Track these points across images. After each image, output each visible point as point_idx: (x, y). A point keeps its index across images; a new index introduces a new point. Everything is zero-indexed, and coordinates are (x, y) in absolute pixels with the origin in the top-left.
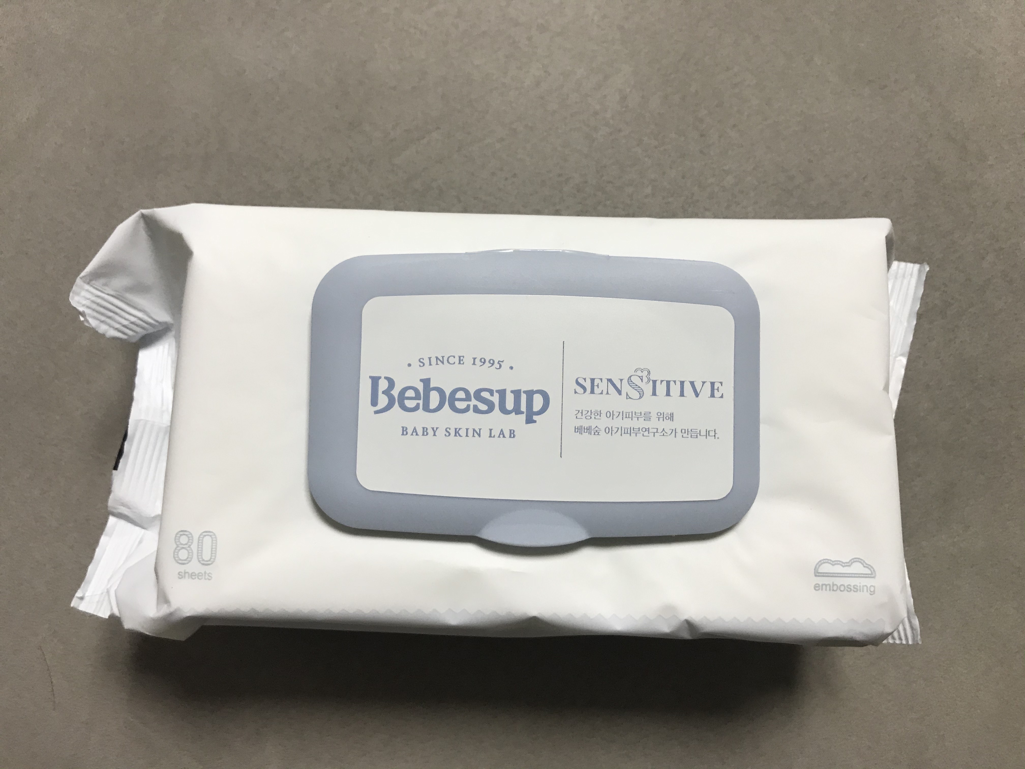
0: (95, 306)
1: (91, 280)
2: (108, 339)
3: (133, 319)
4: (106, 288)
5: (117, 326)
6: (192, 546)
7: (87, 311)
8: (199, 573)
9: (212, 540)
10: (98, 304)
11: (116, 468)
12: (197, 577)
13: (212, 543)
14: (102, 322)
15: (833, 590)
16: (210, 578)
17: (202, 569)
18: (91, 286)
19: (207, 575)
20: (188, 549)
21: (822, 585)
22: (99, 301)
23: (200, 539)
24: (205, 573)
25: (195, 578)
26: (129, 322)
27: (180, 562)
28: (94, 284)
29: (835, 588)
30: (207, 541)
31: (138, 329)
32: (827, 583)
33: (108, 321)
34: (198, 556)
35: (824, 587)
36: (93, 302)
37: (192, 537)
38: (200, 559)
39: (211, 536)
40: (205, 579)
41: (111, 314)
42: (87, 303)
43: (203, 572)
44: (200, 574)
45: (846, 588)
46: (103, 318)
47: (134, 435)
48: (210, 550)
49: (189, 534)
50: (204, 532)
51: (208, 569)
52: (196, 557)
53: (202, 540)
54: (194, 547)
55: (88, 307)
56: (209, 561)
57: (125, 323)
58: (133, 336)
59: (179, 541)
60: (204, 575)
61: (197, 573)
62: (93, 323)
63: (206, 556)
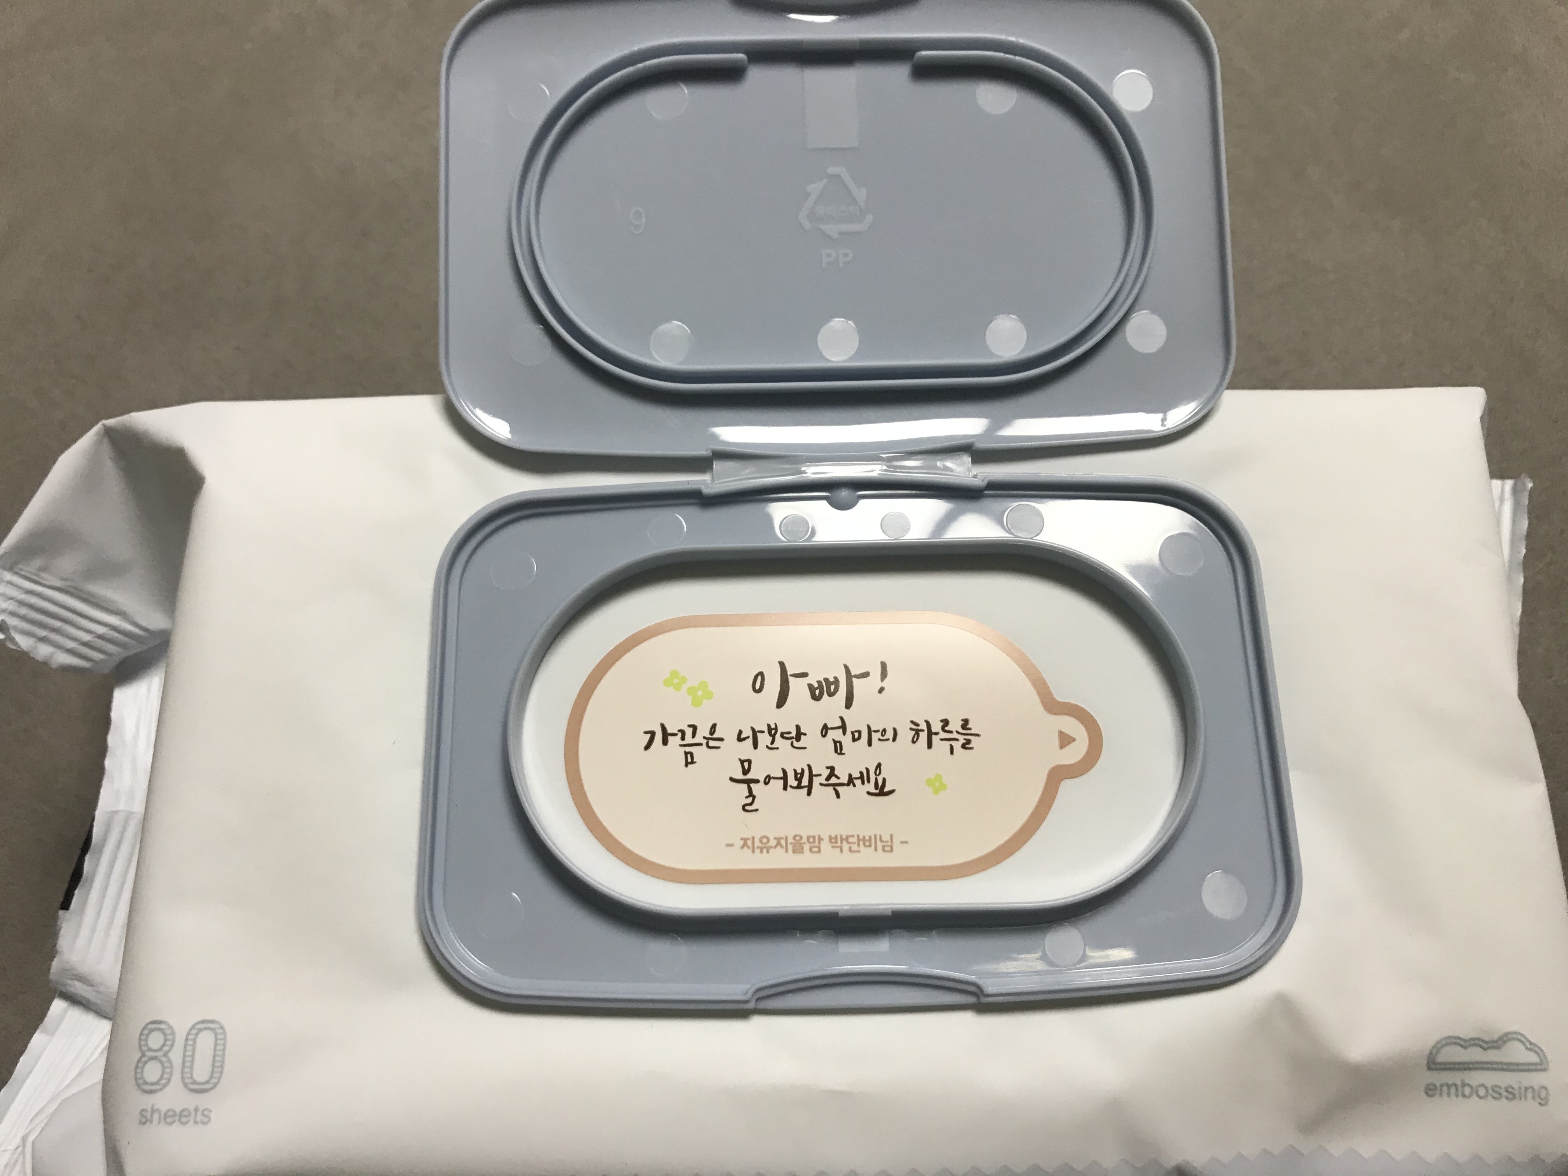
0: (23, 611)
1: (16, 563)
2: (56, 669)
3: (101, 630)
4: (43, 575)
5: (71, 645)
6: (170, 1055)
7: (12, 621)
8: (183, 1111)
9: (216, 1039)
10: (32, 607)
11: (65, 905)
12: (177, 1118)
13: (216, 1045)
14: (43, 640)
15: (1464, 1096)
16: (205, 1120)
17: (190, 1101)
18: (16, 573)
19: (199, 1113)
20: (164, 1059)
21: (1442, 1085)
22: (34, 600)
23: (190, 1037)
24: (196, 1110)
25: (174, 1122)
26: (93, 636)
27: (147, 1087)
28: (21, 570)
29: (1467, 1091)
30: (205, 1041)
31: (111, 648)
32: (1450, 1082)
33: (54, 636)
34: (183, 1072)
35: (1445, 1088)
36: (21, 603)
37: (173, 1034)
38: (187, 1081)
39: (213, 1030)
40: (196, 1122)
41: (57, 624)
42: (11, 606)
43: (192, 1108)
44: (186, 1113)
45: (1490, 1091)
46: (43, 633)
47: (104, 840)
48: (211, 1058)
49: (167, 1027)
50: (198, 1023)
51: (201, 1101)
52: (179, 1077)
53: (195, 1040)
54: (175, 1057)
55: (13, 614)
56: (207, 1082)
57: (86, 637)
58: (101, 661)
59: (147, 1045)
60: (193, 1113)
61: (178, 1111)
62: (24, 642)
63: (201, 1072)
